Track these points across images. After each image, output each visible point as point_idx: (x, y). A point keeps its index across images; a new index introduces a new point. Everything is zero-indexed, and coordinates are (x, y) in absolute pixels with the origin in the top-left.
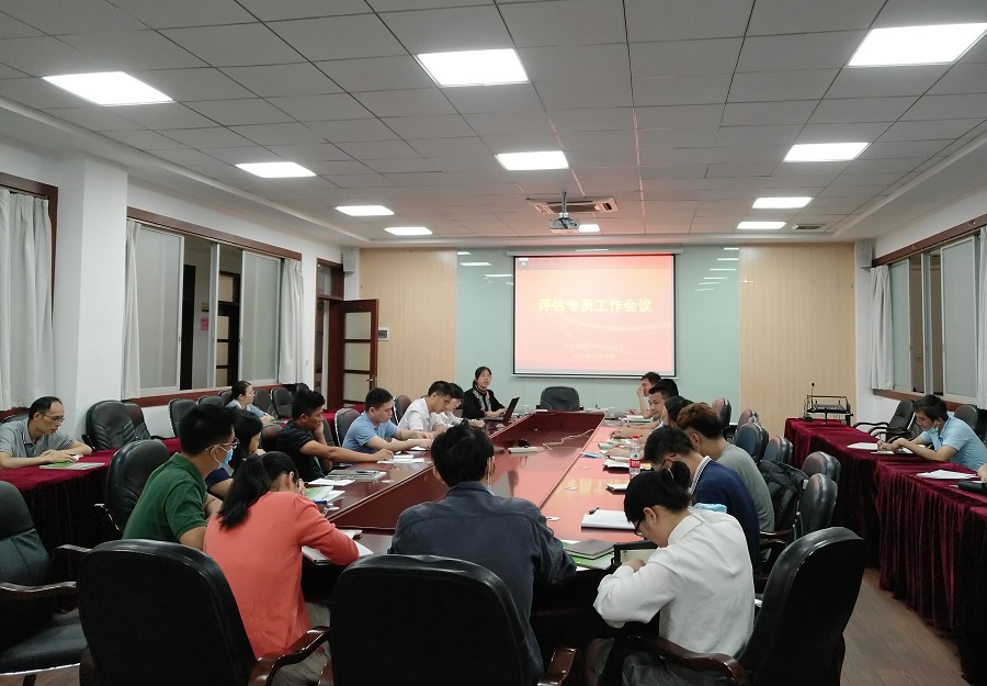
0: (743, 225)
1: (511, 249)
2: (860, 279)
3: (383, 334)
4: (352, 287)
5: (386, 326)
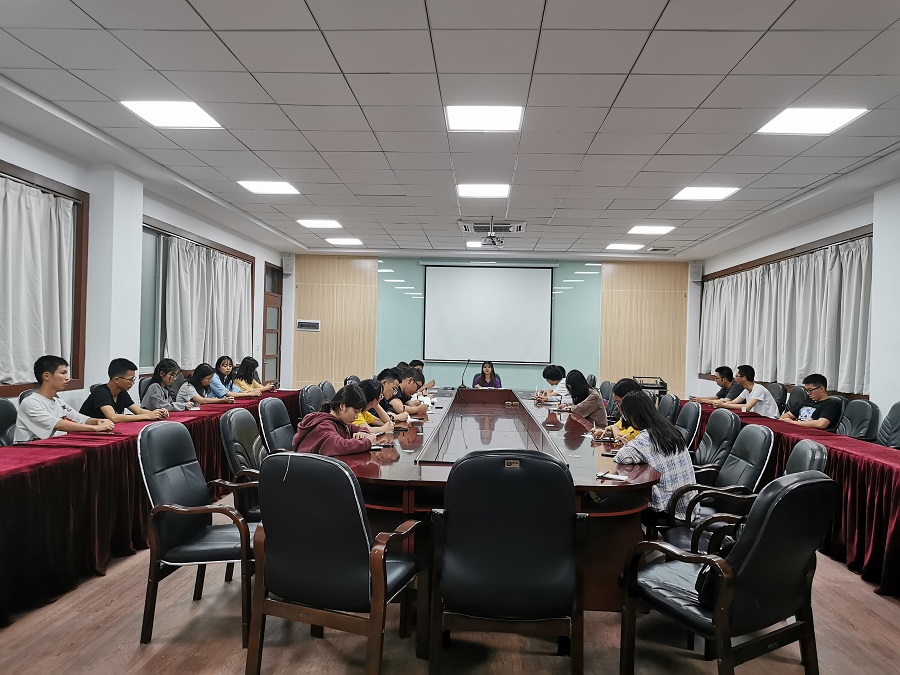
0: (612, 247)
1: (422, 259)
2: (692, 290)
3: (315, 326)
4: (289, 286)
5: (318, 319)
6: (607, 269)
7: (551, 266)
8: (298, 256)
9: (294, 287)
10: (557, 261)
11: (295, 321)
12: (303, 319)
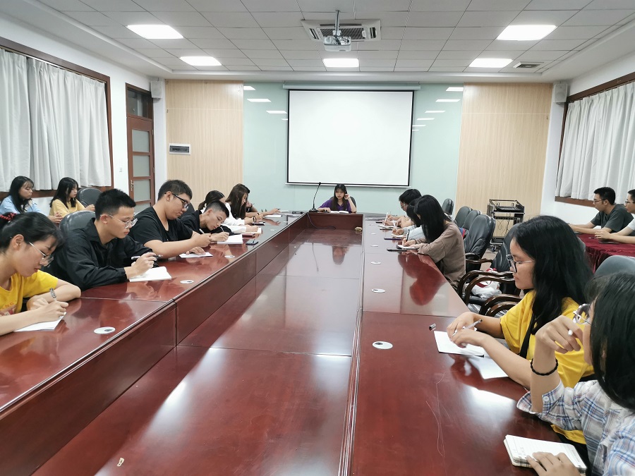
0: (479, 63)
1: (286, 82)
2: (555, 112)
3: (186, 149)
4: (160, 111)
5: (188, 143)
6: (469, 92)
7: (413, 88)
8: (167, 81)
9: (164, 111)
10: (418, 83)
11: (168, 145)
12: (175, 143)
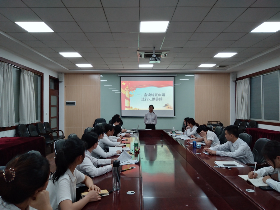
0: (202, 66)
1: (119, 74)
2: (232, 85)
3: (74, 103)
5: (75, 101)
6: (196, 77)
7: (174, 76)
8: (66, 74)
9: (64, 87)
11: (65, 101)
12: (68, 101)
